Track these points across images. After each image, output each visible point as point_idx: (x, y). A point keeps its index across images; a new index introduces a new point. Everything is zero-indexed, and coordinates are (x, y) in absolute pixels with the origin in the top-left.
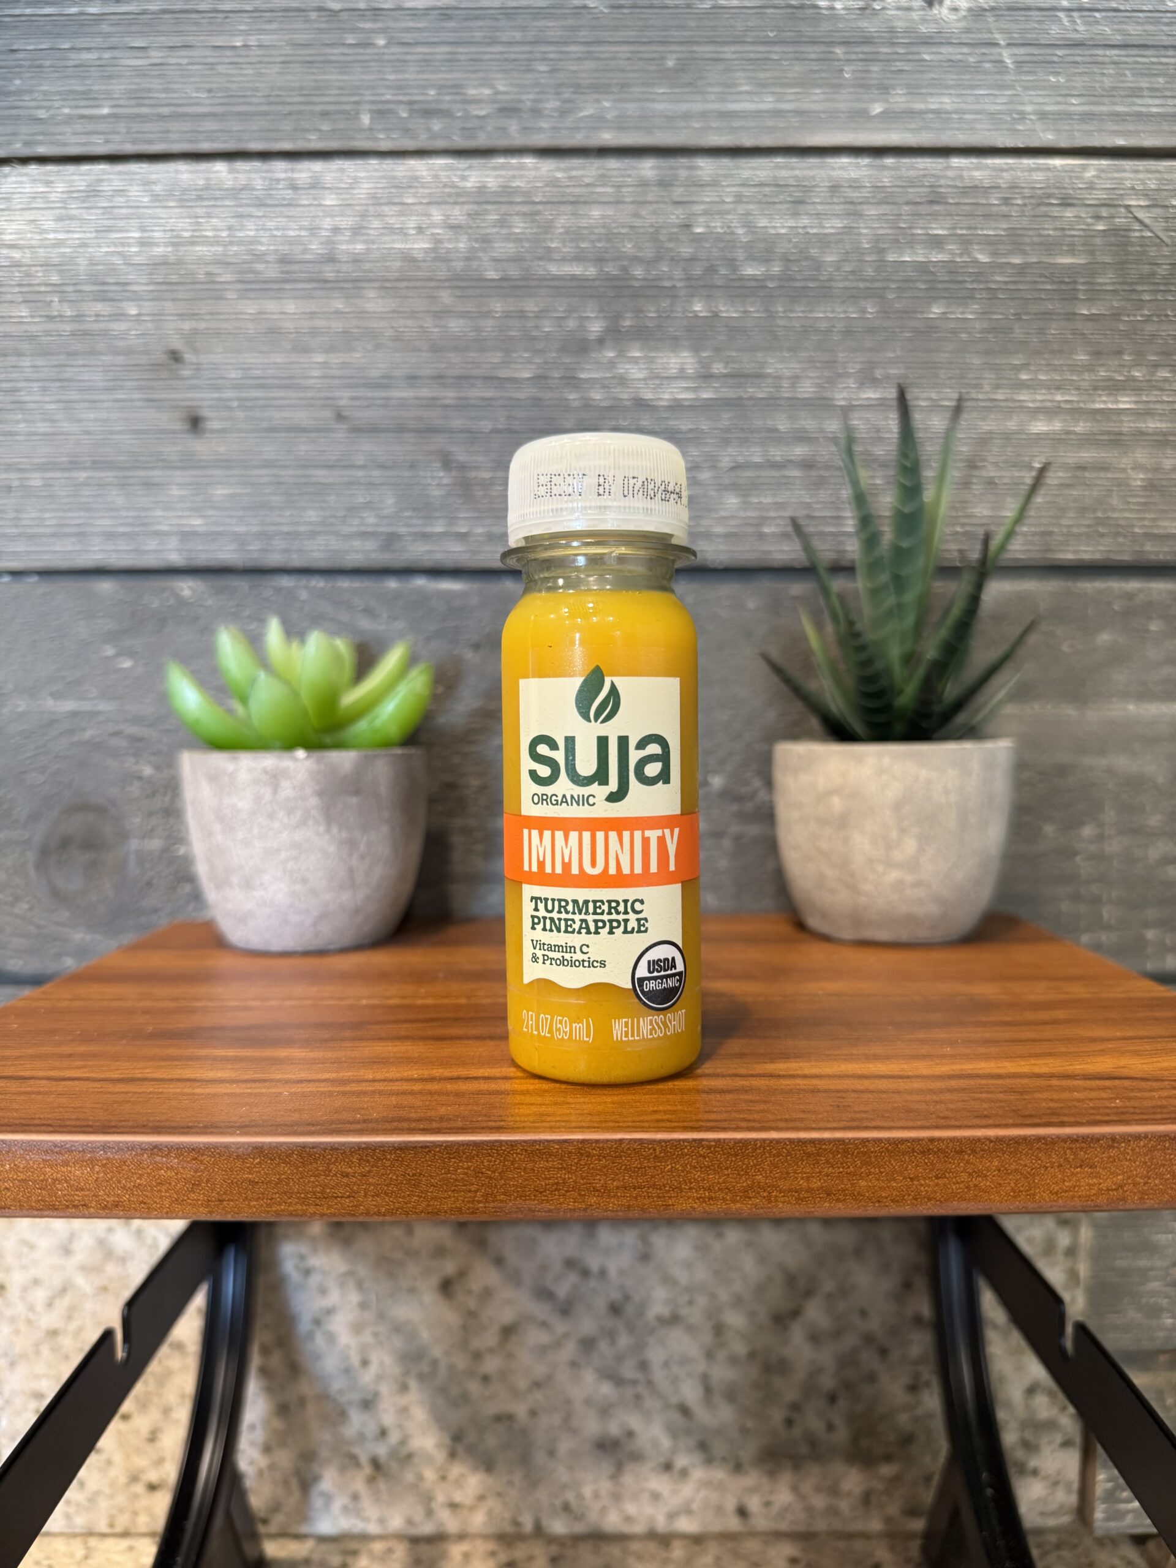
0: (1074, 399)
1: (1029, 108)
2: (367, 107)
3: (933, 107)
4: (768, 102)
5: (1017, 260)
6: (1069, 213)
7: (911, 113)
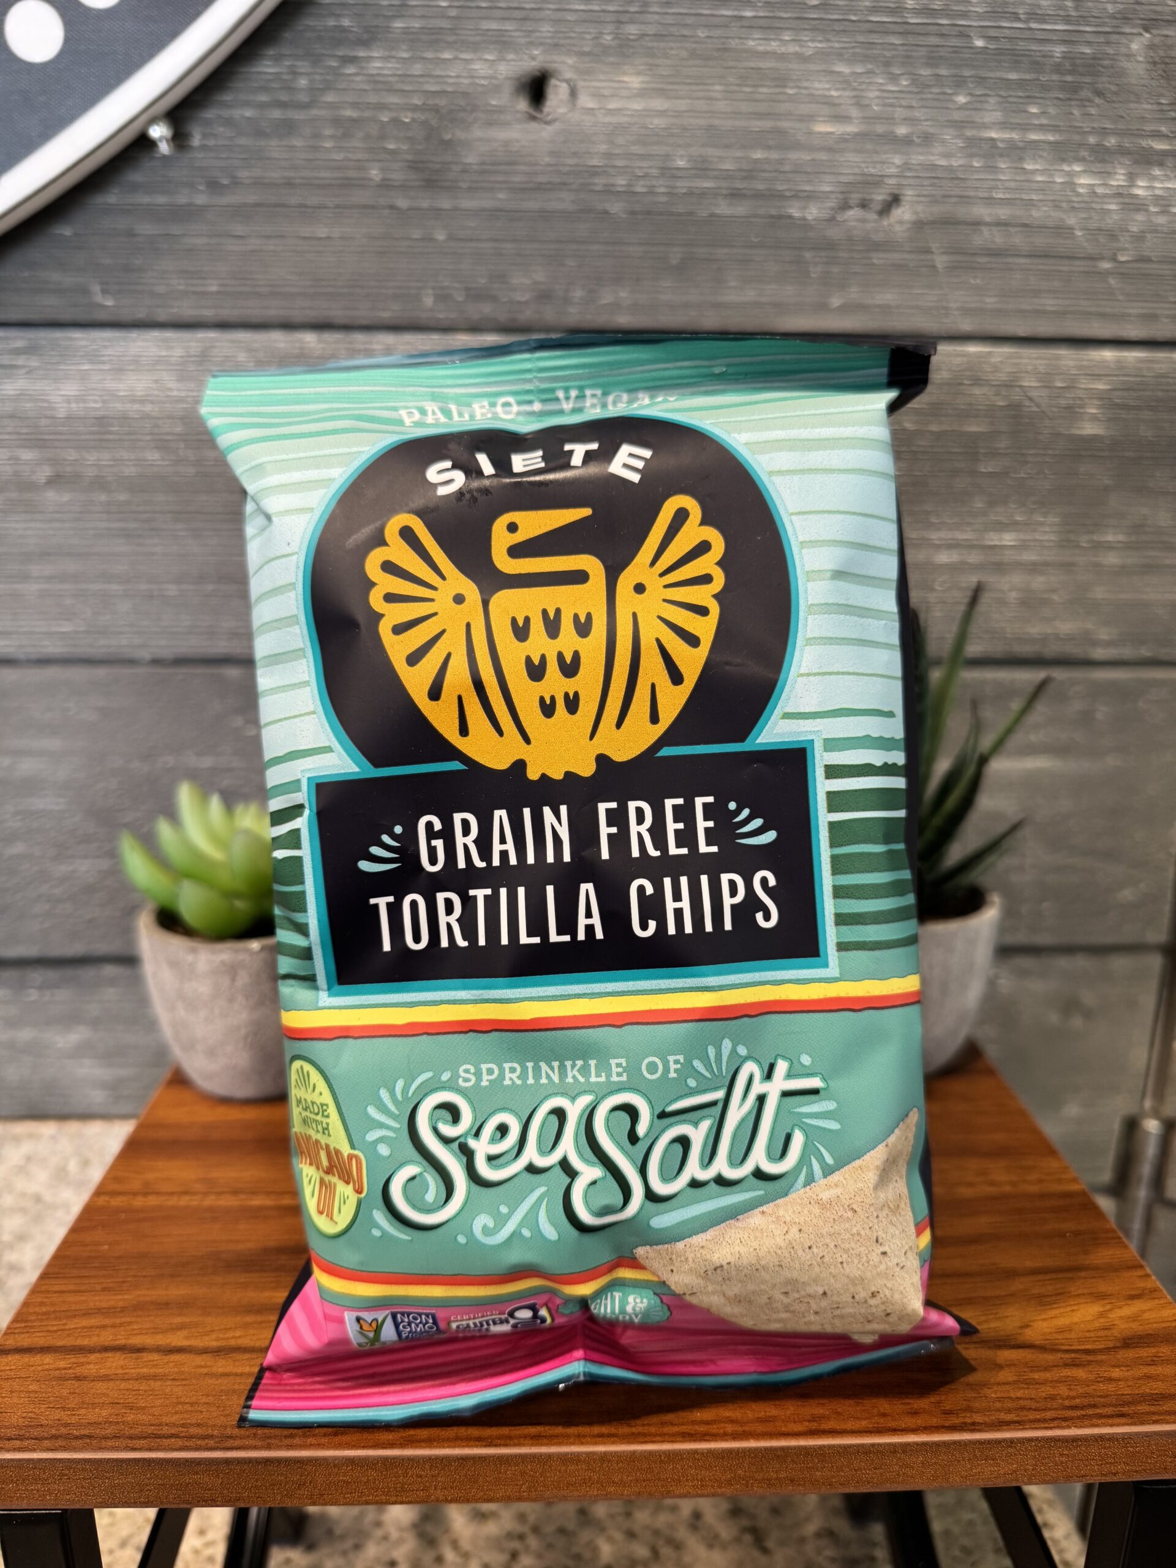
0: (970, 537)
1: (953, 305)
2: (430, 291)
3: (877, 302)
4: (750, 295)
5: (934, 428)
6: (977, 391)
7: (861, 308)
